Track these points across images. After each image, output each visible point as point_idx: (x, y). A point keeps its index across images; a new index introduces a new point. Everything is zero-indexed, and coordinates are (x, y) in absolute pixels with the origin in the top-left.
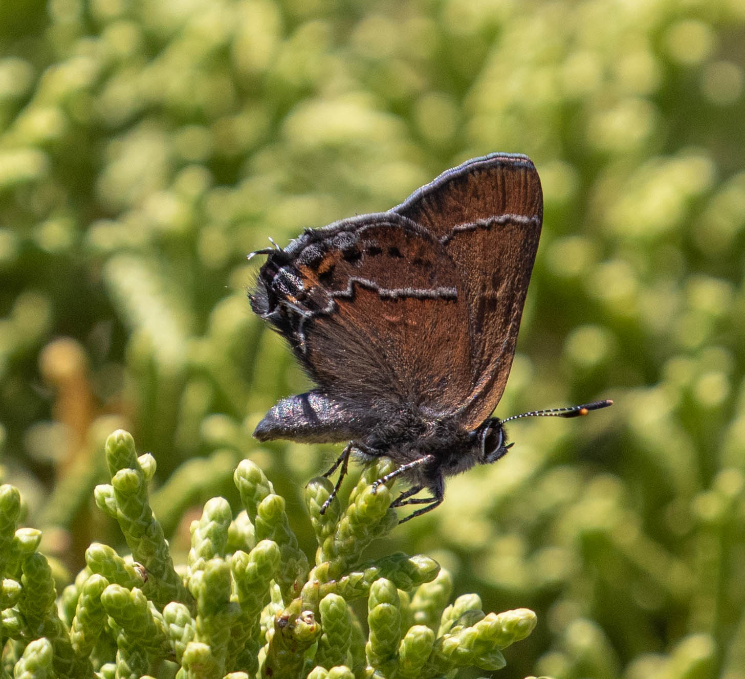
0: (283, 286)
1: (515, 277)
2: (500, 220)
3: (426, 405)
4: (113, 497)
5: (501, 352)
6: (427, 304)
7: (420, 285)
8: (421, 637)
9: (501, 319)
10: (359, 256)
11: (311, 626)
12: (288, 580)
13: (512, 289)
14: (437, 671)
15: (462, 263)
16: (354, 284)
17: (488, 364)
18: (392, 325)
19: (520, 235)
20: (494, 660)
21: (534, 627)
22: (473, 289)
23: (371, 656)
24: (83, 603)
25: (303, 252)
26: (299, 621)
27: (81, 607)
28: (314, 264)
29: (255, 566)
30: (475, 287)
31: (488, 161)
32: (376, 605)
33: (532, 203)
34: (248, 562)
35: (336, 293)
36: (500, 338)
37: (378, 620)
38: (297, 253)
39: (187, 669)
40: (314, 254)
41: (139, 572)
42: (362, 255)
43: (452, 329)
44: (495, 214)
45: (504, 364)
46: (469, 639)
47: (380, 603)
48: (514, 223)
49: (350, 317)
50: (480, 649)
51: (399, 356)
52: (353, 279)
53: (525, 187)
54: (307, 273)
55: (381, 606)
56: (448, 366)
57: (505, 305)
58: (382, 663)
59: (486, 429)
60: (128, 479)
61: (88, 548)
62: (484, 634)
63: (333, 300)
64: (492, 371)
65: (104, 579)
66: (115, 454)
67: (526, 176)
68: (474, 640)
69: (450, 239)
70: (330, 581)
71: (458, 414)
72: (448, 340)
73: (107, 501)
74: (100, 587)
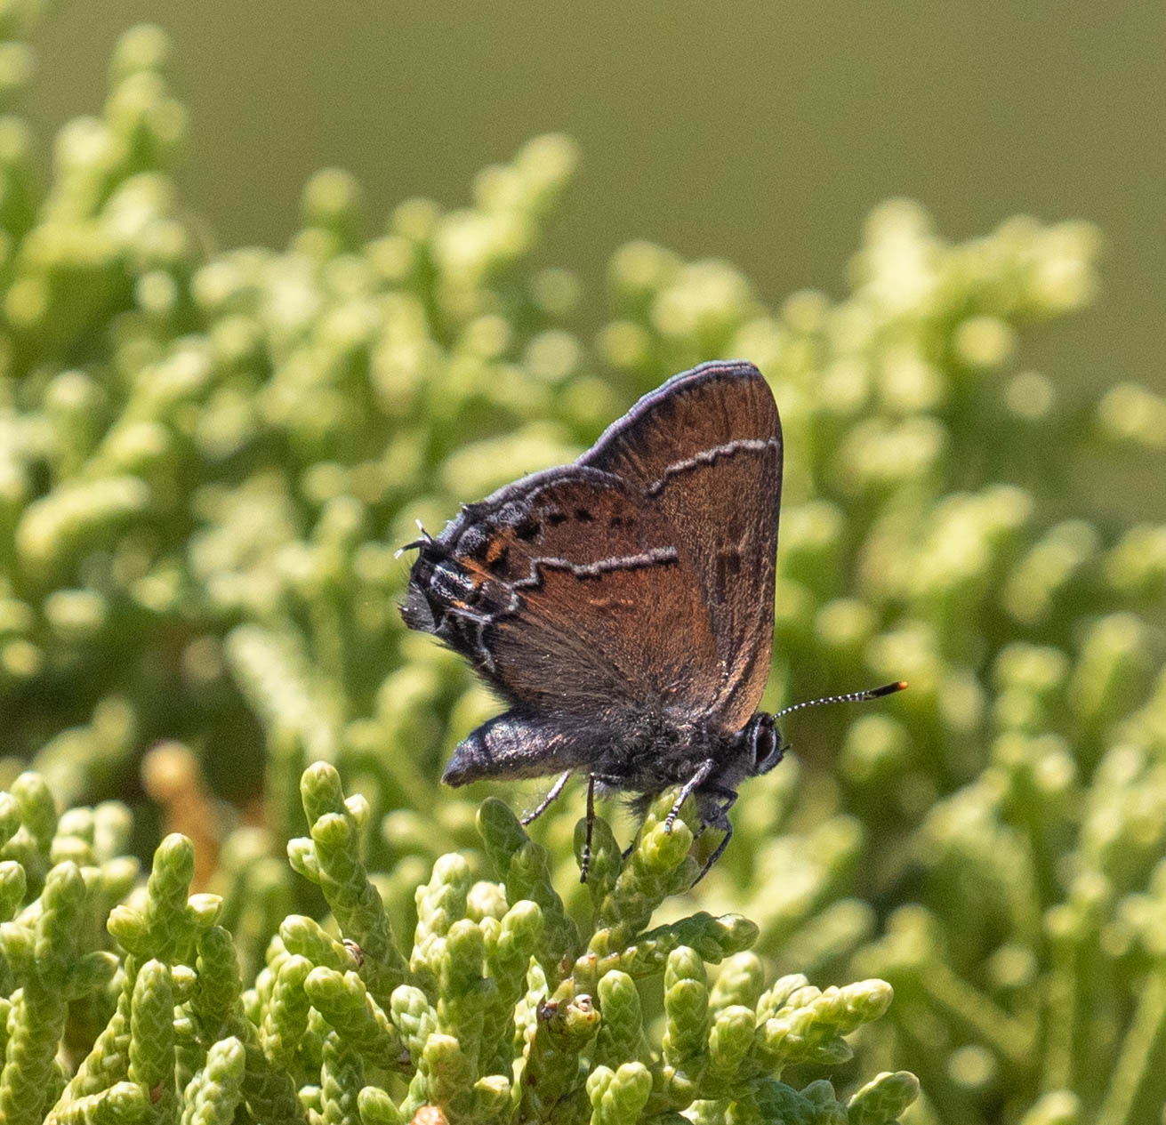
0: (444, 590)
1: (758, 523)
2: (727, 450)
3: (671, 704)
4: (313, 854)
5: (757, 625)
6: (642, 575)
7: (628, 551)
8: (739, 1021)
9: (749, 580)
10: (536, 530)
11: (587, 1014)
12: (553, 956)
13: (757, 539)
14: (760, 1068)
15: (685, 514)
16: (538, 566)
17: (742, 642)
18: (602, 611)
19: (756, 467)
20: (837, 1050)
21: (889, 1005)
22: (706, 547)
23: (670, 1051)
24: (278, 995)
25: (462, 540)
26: (571, 1007)
27: (277, 1000)
28: (479, 553)
29: (510, 937)
30: (707, 543)
31: (699, 375)
32: (675, 982)
33: (766, 421)
34: (500, 932)
35: (517, 583)
36: (751, 606)
37: (678, 1003)
38: (454, 542)
39: (426, 1074)
40: (478, 539)
41: (351, 953)
42: (541, 528)
43: (681, 602)
44: (718, 444)
45: (762, 638)
46: (802, 1023)
47: (680, 979)
48: (746, 451)
49: (543, 612)
50: (818, 1035)
51: (620, 649)
52: (536, 561)
53: (754, 403)
54: (471, 564)
55: (683, 983)
56: (687, 650)
57: (752, 561)
58: (684, 1061)
59: (757, 728)
60: (334, 826)
61: (283, 921)
62: (822, 1015)
63: (516, 594)
64: (750, 651)
65: (307, 961)
66: (315, 795)
67: (751, 386)
68: (809, 1026)
69: (664, 485)
70: (610, 954)
71: (715, 712)
72: (679, 617)
73: (306, 859)
74: (302, 972)
